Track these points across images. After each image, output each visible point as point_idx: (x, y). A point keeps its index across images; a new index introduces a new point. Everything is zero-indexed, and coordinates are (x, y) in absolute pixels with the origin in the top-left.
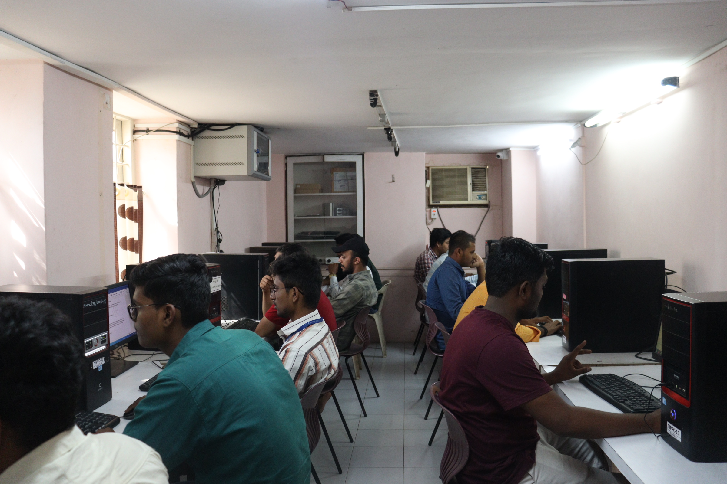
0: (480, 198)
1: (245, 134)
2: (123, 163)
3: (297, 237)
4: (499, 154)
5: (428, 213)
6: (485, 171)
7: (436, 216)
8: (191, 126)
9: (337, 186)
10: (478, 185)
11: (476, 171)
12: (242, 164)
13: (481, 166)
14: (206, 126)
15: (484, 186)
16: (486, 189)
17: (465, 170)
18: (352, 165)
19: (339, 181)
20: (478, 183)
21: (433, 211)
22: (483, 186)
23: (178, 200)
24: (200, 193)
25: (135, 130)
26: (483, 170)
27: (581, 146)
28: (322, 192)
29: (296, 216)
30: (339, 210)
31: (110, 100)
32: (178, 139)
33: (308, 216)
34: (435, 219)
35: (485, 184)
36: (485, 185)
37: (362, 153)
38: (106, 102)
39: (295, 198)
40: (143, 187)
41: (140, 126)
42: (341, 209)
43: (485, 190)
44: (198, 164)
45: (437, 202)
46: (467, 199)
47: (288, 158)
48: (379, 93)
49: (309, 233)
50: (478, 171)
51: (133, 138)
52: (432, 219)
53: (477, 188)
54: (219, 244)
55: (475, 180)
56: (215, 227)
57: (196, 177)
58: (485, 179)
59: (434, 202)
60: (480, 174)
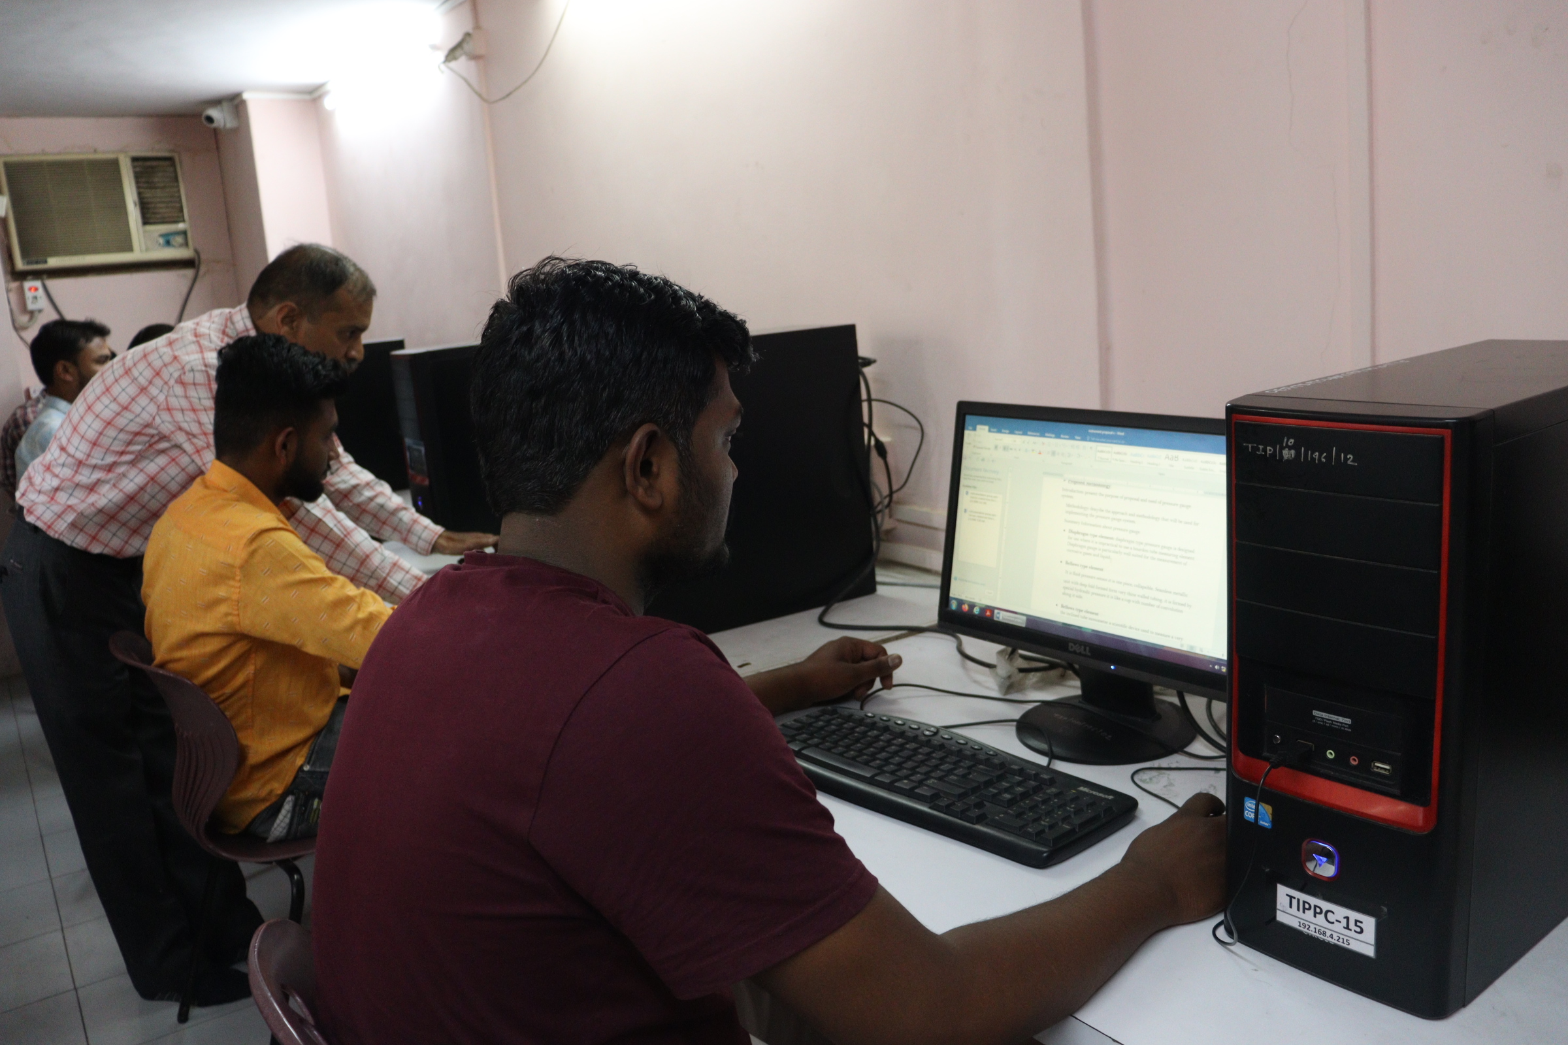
0: (168, 243)
4: (213, 113)
5: (13, 297)
6: (173, 165)
7: (42, 301)
10: (158, 205)
11: (145, 168)
13: (160, 151)
15: (175, 209)
16: (183, 216)
17: (114, 164)
20: (156, 199)
21: (30, 289)
22: (173, 207)
26: (167, 163)
27: (475, 57)
34: (40, 311)
35: (176, 201)
36: (178, 205)
43: (181, 219)
45: (37, 263)
46: (129, 248)
50: (152, 167)
53: (157, 216)
55: (148, 194)
58: (176, 190)
59: (29, 263)
60: (160, 174)
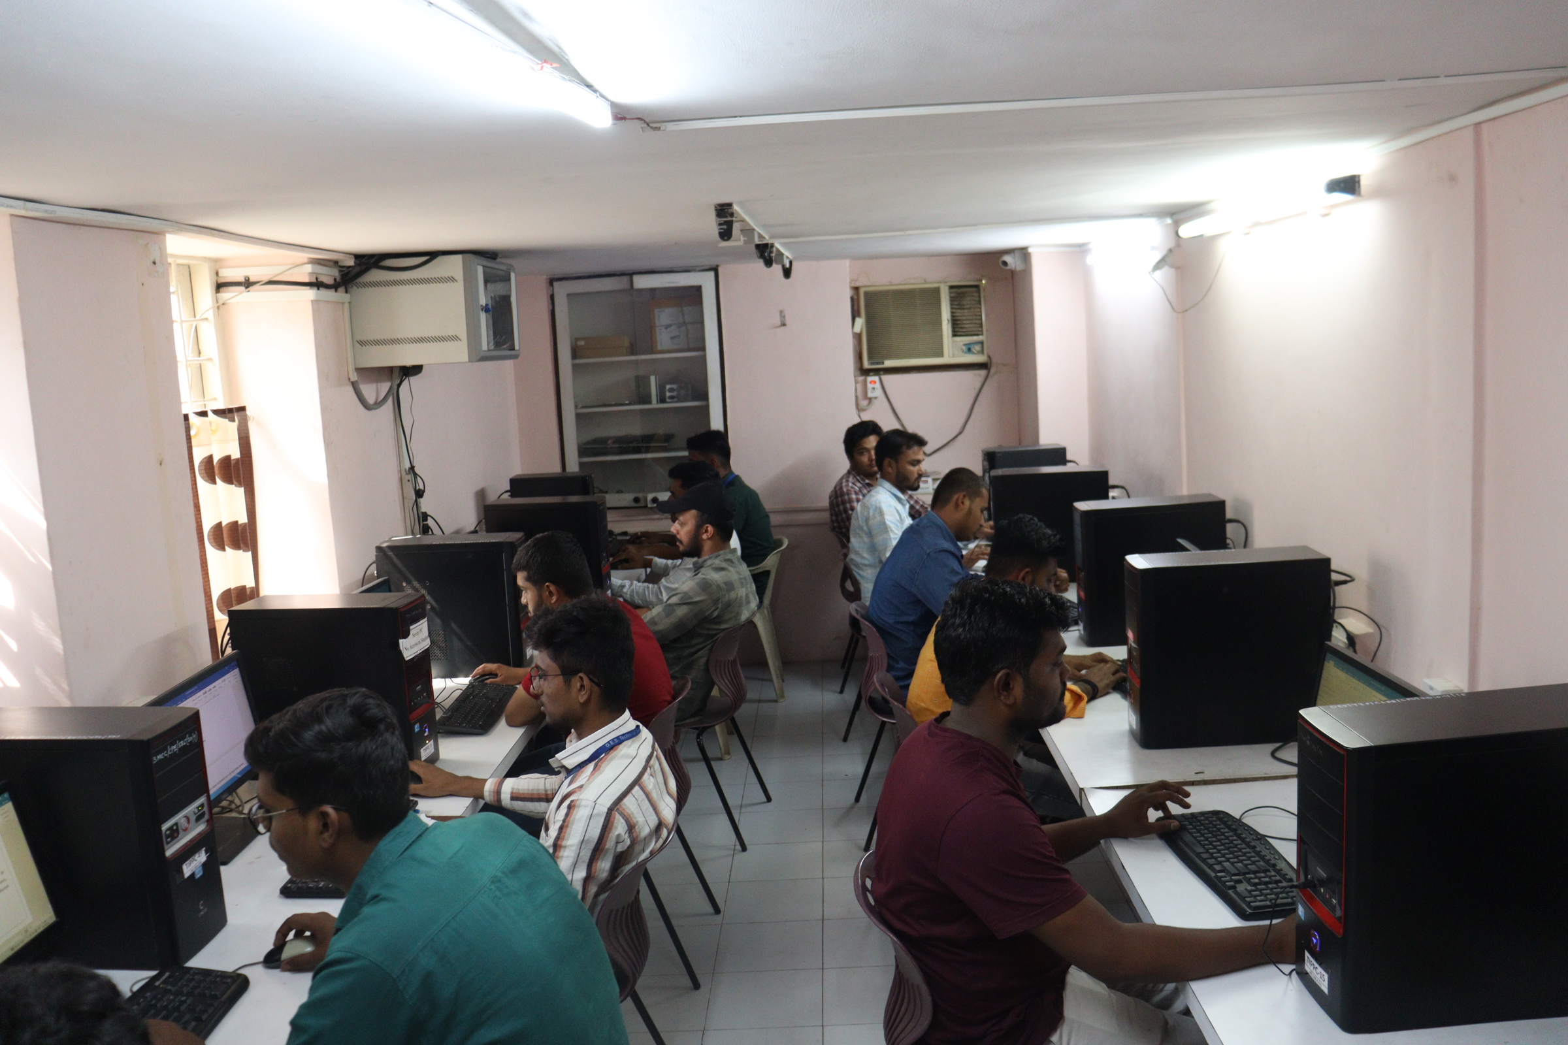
0: (969, 351)
1: (459, 274)
2: (201, 358)
3: (583, 451)
4: (1007, 258)
5: (859, 387)
6: (979, 291)
7: (878, 392)
8: (341, 264)
9: (663, 339)
10: (964, 322)
11: (959, 294)
12: (455, 338)
13: (971, 281)
14: (373, 260)
15: (976, 325)
16: (982, 331)
17: (937, 291)
18: (695, 294)
19: (667, 327)
20: (964, 318)
21: (871, 382)
22: (976, 323)
23: (325, 429)
24: (371, 400)
25: (221, 281)
26: (974, 289)
27: (1172, 266)
28: (632, 354)
29: (580, 406)
30: (671, 390)
31: (161, 254)
32: (315, 299)
33: (605, 405)
34: (876, 398)
35: (978, 319)
36: (979, 322)
37: (715, 266)
38: (152, 260)
39: (574, 366)
40: (247, 409)
41: (228, 274)
42: (674, 386)
43: (981, 333)
44: (362, 343)
45: (877, 363)
46: (941, 355)
47: (556, 284)
48: (736, 207)
49: (609, 442)
50: (963, 293)
51: (217, 302)
52: (870, 399)
53: (963, 330)
54: (418, 500)
55: (958, 313)
56: (408, 465)
57: (359, 370)
58: (979, 309)
59: (872, 364)
60: (968, 299)
